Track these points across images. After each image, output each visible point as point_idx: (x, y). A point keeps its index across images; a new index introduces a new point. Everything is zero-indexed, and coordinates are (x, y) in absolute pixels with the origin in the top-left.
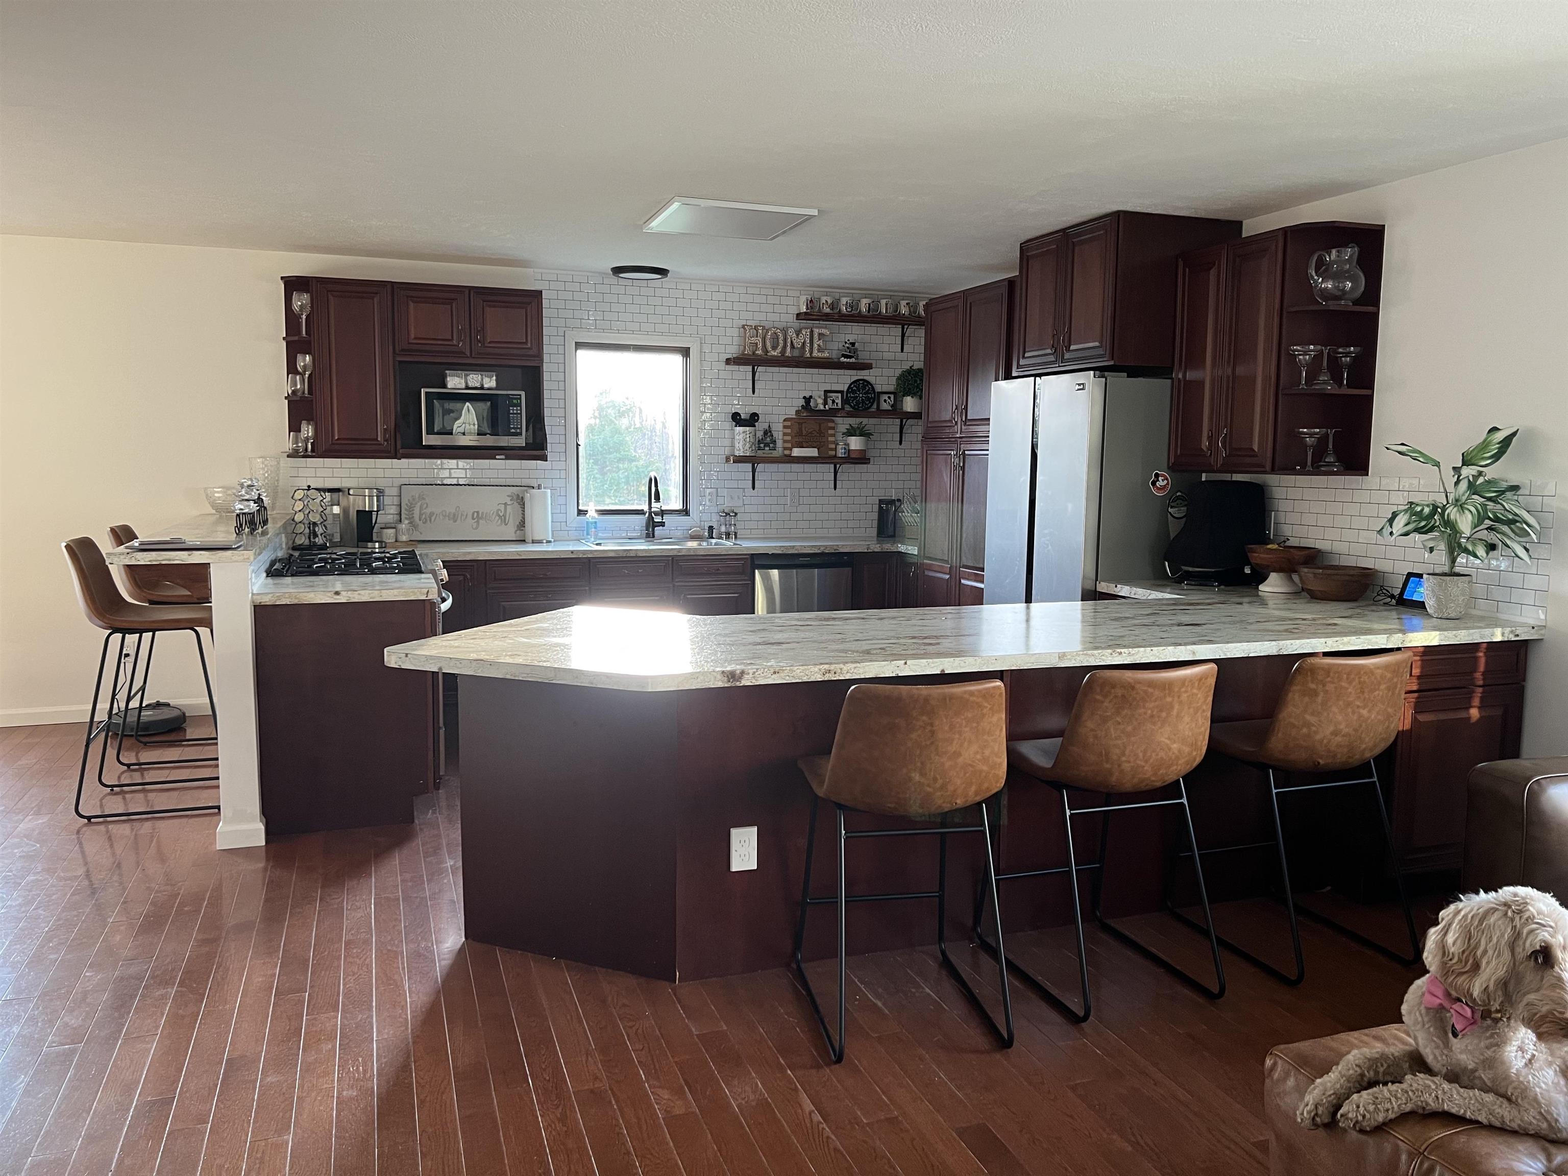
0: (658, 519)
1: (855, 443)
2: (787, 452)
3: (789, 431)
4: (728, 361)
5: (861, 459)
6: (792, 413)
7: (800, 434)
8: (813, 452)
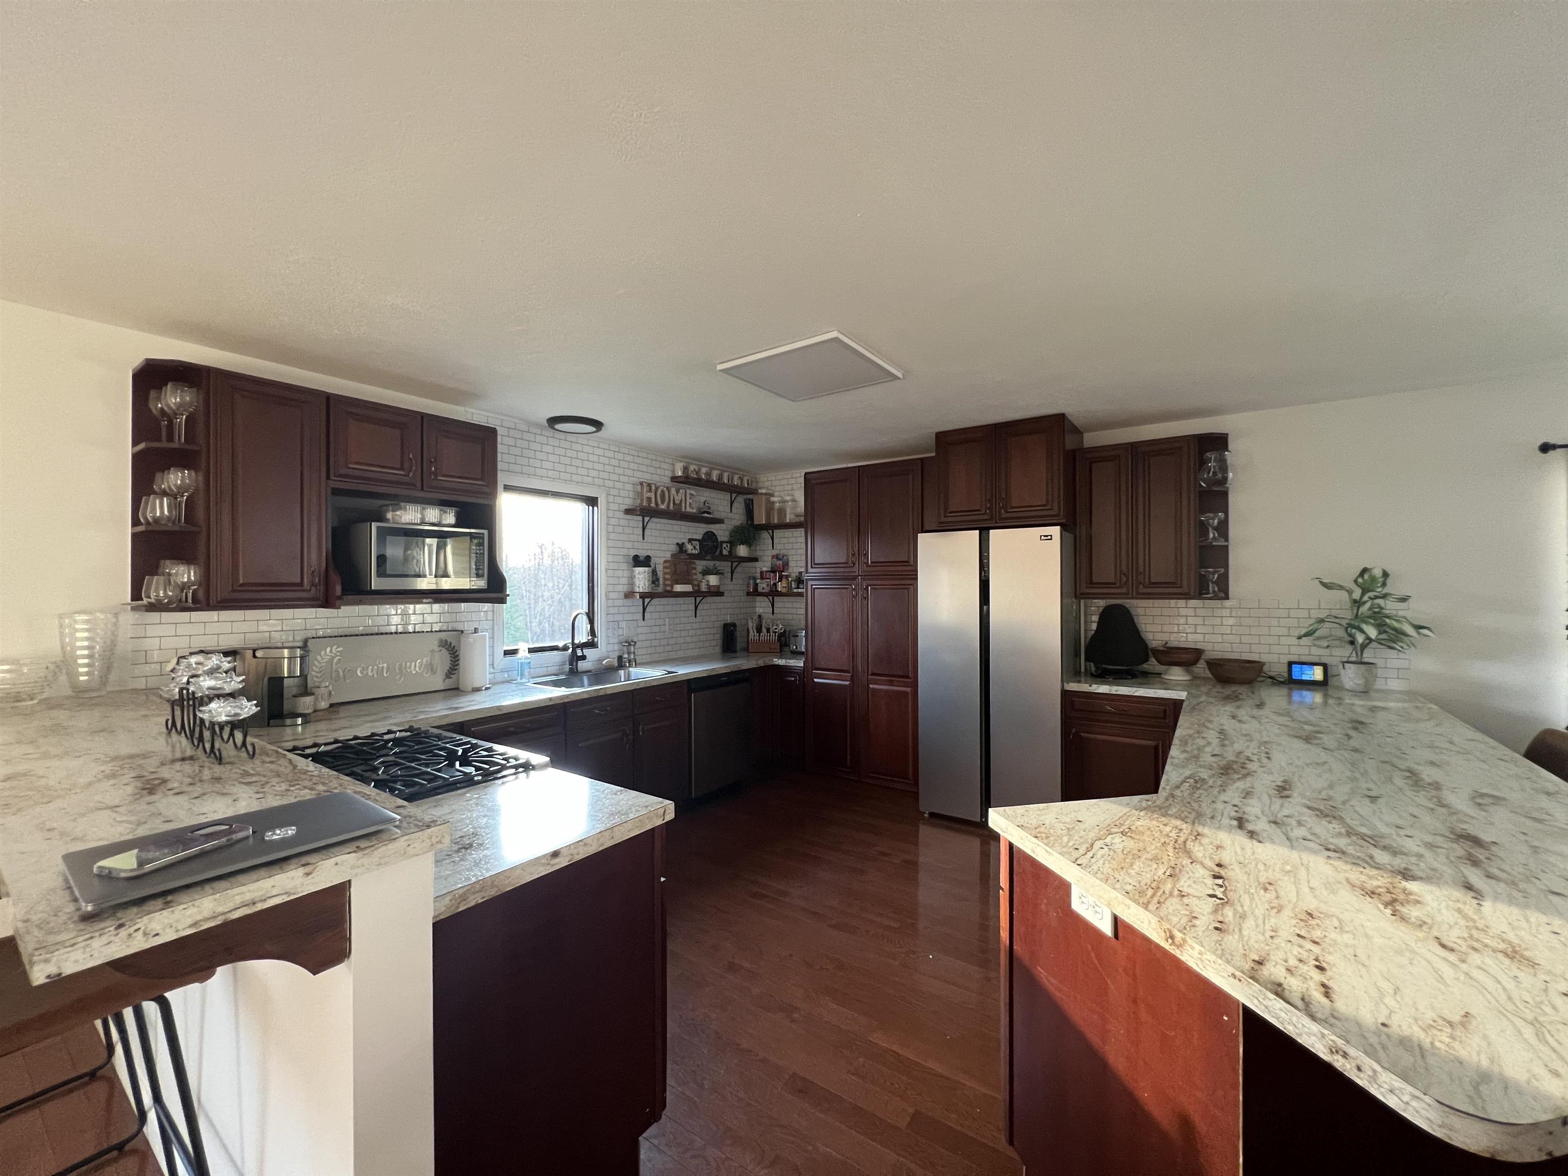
0: (579, 653)
1: (713, 580)
2: (668, 588)
3: (668, 571)
4: (628, 512)
5: (716, 592)
6: (668, 556)
7: (675, 573)
8: (688, 588)
